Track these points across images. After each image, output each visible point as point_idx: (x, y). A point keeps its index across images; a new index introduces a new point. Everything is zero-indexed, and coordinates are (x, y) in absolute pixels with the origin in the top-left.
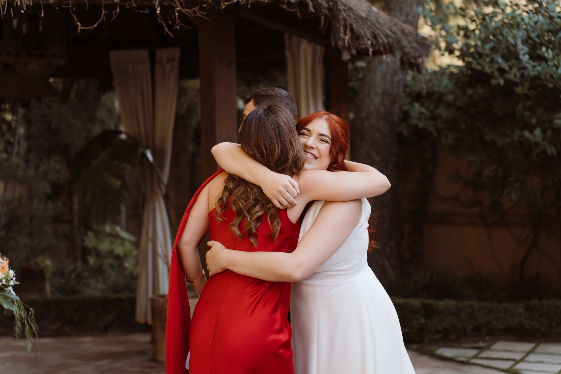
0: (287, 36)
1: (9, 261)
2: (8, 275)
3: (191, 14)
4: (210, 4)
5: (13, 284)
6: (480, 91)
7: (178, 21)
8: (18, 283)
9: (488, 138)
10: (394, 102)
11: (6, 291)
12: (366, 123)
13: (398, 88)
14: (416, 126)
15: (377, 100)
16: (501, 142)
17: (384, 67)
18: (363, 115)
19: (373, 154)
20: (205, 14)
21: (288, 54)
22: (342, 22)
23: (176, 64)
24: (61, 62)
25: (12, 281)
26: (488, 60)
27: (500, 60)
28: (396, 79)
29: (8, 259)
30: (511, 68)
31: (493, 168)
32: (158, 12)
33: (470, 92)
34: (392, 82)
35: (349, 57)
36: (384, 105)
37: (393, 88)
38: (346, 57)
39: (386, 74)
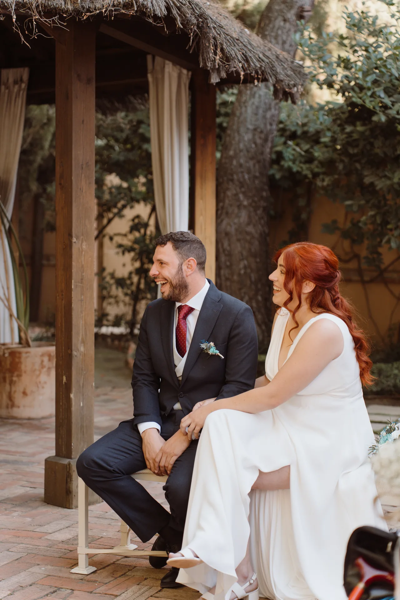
0: (149, 58)
3: (49, 24)
4: (71, 14)
6: (360, 128)
7: (36, 31)
9: (367, 180)
10: (266, 140)
12: (235, 162)
13: (271, 125)
14: (290, 169)
15: (248, 137)
16: (380, 184)
17: (256, 101)
18: (231, 153)
19: (241, 197)
20: (65, 24)
21: (150, 78)
22: (212, 41)
26: (369, 93)
27: (382, 95)
28: (268, 115)
30: (393, 103)
31: (371, 213)
32: (14, 20)
33: (349, 129)
34: (264, 117)
35: (218, 80)
36: (255, 143)
37: (265, 124)
38: (214, 79)
39: (257, 108)
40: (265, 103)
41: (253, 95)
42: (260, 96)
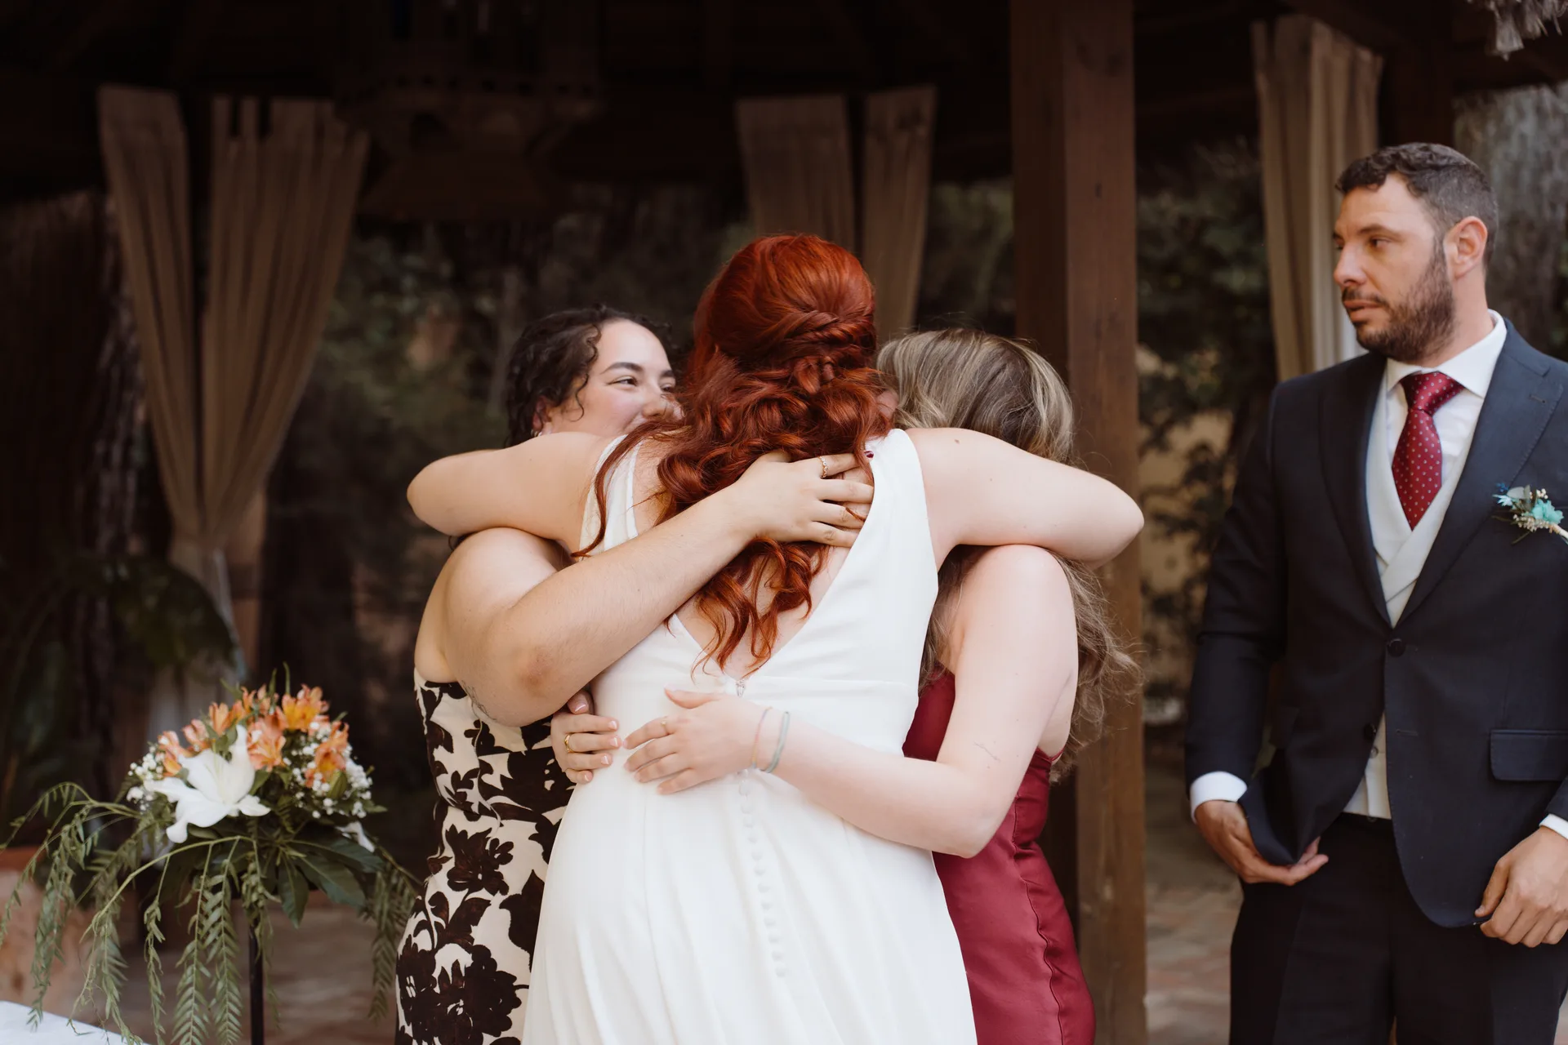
0: (1258, 30)
1: (349, 732)
2: (344, 781)
5: (362, 815)
8: (380, 809)
10: (1541, 247)
11: (340, 835)
13: (1553, 207)
17: (1514, 148)
23: (923, 131)
24: (583, 109)
25: (358, 806)
28: (1547, 183)
29: (347, 727)
34: (1536, 189)
35: (1517, 44)
36: (1515, 256)
37: (1539, 208)
38: (1508, 41)
39: (1518, 166)
40: (1537, 155)
41: (1504, 135)
42: (1523, 137)
